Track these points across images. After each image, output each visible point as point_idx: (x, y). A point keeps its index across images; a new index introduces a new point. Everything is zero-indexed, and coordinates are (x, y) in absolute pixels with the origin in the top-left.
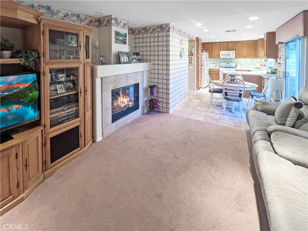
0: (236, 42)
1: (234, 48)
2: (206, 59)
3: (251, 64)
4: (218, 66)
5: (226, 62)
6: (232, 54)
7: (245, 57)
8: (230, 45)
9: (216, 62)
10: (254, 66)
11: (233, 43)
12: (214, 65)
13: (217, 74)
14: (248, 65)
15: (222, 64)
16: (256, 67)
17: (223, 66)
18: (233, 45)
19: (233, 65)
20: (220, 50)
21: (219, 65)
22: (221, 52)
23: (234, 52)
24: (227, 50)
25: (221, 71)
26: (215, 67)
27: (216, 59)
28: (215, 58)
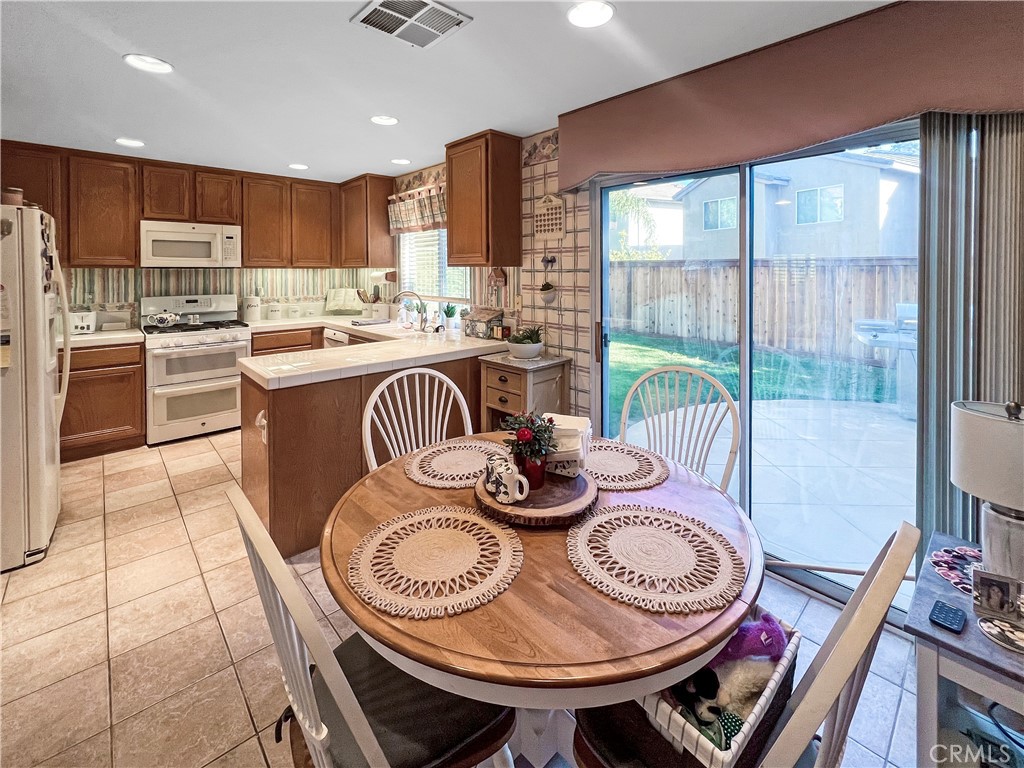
0: (244, 179)
1: (236, 210)
2: (48, 275)
3: (311, 295)
4: (121, 321)
5: (178, 293)
6: (224, 242)
7: (291, 263)
8: (212, 190)
9: (105, 297)
10: (322, 303)
11: (230, 183)
12: (90, 318)
13: (122, 378)
14: (299, 300)
15: (150, 309)
16: (332, 306)
17: (165, 316)
18: (229, 193)
19: (227, 305)
20: (142, 215)
21: (126, 314)
22: (150, 230)
23: (236, 231)
24: (194, 218)
25: (156, 357)
26: (99, 329)
27: (97, 272)
28: (92, 267)
